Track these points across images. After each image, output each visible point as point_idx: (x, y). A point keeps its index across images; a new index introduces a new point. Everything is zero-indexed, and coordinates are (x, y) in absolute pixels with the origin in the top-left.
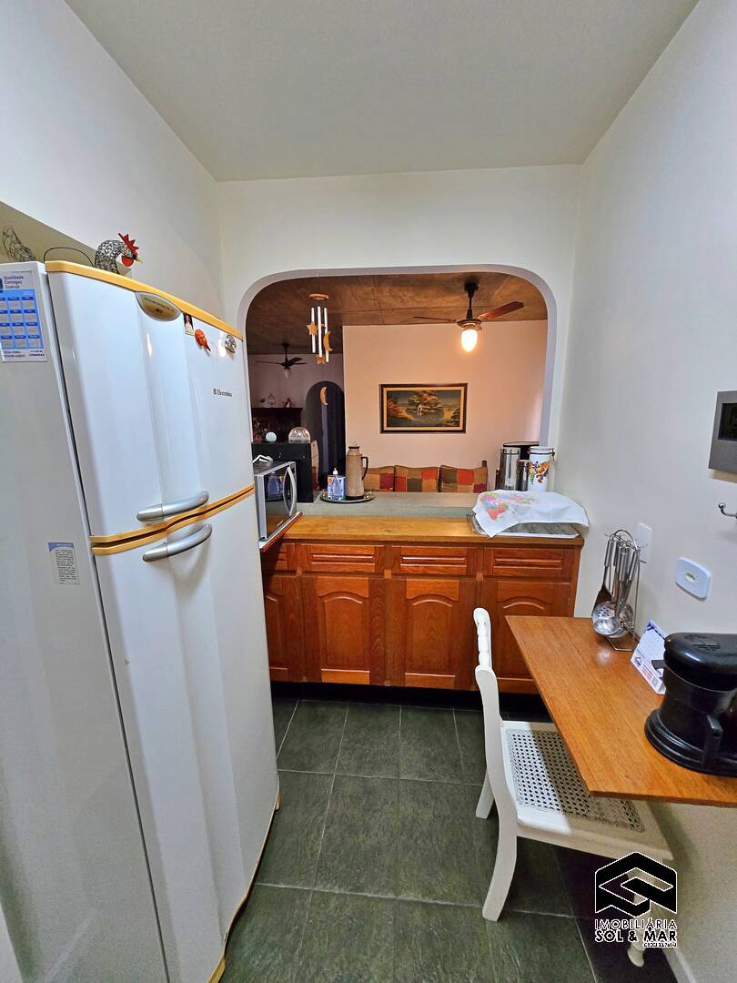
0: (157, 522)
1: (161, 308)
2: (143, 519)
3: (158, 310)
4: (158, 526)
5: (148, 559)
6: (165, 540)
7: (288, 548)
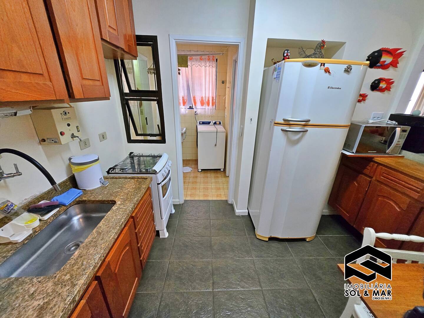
0: (287, 122)
1: (311, 64)
2: (284, 120)
3: (309, 65)
4: (287, 123)
5: (282, 130)
6: (288, 127)
7: (373, 165)
